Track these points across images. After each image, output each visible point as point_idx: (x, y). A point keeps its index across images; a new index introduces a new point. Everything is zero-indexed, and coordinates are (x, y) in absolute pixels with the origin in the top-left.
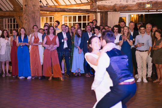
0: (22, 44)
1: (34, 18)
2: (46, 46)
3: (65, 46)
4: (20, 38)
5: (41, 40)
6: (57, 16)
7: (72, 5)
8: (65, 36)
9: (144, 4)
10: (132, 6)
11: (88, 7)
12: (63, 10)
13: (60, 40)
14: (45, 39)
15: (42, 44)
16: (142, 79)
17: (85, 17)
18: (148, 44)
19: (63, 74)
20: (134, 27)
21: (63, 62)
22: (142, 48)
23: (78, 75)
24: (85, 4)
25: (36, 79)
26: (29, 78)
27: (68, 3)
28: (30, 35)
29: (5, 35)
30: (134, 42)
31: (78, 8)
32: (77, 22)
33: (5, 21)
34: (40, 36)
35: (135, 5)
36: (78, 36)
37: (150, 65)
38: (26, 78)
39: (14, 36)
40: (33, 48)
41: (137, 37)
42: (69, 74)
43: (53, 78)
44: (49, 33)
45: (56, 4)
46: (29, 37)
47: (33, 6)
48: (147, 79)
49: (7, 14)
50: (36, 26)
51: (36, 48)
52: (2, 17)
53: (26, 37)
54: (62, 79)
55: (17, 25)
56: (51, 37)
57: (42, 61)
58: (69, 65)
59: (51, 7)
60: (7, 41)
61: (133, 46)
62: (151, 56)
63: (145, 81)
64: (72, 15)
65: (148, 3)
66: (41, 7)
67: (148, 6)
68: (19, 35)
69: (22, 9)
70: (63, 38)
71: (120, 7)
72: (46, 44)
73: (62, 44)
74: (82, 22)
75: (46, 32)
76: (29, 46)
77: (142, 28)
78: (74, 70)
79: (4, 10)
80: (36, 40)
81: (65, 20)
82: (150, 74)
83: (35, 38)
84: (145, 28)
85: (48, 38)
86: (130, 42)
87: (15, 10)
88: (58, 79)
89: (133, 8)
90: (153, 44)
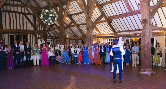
0: (86, 50)
1: (90, 40)
2: (95, 51)
3: (103, 51)
4: (85, 48)
5: (93, 49)
6: (100, 39)
7: (106, 35)
8: (103, 47)
9: (137, 34)
10: (132, 35)
11: (113, 35)
12: (102, 37)
13: (101, 49)
14: (95, 48)
15: (93, 50)
16: (134, 65)
17: (112, 40)
18: (137, 51)
19: (102, 63)
20: (131, 43)
21: (102, 58)
22: (134, 53)
23: (108, 63)
24: (112, 34)
25: (91, 64)
26: (88, 64)
27: (105, 34)
28: (89, 47)
29: (79, 47)
30: (131, 50)
31: (109, 36)
32: (109, 41)
33: (79, 41)
34: (93, 47)
35: (133, 35)
36: (108, 47)
37: (138, 59)
38: (87, 64)
39: (82, 47)
40: (90, 52)
41: (132, 48)
42: (104, 63)
43: (97, 64)
44: (96, 46)
45: (100, 34)
46: (89, 48)
47: (90, 35)
48: (137, 65)
49: (80, 38)
50: (91, 43)
51: (91, 52)
52: (78, 39)
53: (87, 47)
54: (101, 64)
55: (84, 43)
56: (97, 48)
57: (93, 57)
58: (104, 59)
59: (98, 35)
60: (80, 49)
61: (131, 52)
62: (139, 56)
63: (136, 66)
64: (106, 39)
65: (138, 34)
66: (93, 35)
67: (138, 35)
68: (84, 47)
69: (86, 36)
70: (102, 48)
71: (127, 35)
72: (95, 50)
73: (101, 51)
74: (111, 42)
75: (95, 45)
76: (88, 51)
77: (134, 44)
78: (106, 61)
79: (78, 36)
80: (91, 49)
81: (104, 41)
82: (138, 63)
83: (91, 48)
84: (136, 44)
85: (96, 48)
86: (129, 50)
87: (83, 37)
88: (99, 65)
89: (132, 36)
90: (139, 51)
